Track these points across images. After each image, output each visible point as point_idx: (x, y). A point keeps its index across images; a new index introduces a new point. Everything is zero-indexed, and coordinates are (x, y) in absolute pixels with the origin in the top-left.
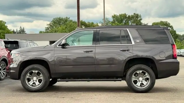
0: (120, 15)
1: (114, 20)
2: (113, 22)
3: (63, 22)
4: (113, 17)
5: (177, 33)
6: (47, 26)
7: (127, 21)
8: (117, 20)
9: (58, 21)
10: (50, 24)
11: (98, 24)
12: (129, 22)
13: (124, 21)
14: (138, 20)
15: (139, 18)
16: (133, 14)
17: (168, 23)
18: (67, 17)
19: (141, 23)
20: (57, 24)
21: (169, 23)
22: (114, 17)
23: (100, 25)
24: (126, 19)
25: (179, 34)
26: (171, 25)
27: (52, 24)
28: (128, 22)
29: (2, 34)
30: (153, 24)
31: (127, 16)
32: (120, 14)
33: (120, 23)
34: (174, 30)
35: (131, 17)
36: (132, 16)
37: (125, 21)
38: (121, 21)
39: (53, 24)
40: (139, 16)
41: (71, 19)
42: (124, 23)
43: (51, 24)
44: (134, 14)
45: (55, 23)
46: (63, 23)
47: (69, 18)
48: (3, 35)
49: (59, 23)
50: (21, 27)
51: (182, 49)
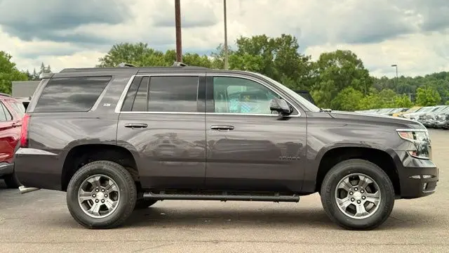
0: (253, 38)
1: (241, 50)
2: (240, 53)
3: (133, 54)
4: (239, 42)
5: (371, 74)
6: (99, 63)
7: (268, 51)
8: (248, 50)
9: (122, 51)
10: (105, 59)
11: (206, 57)
12: (273, 52)
13: (262, 51)
14: (291, 48)
15: (293, 45)
16: (280, 37)
17: (352, 54)
18: (141, 44)
19: (297, 54)
20: (121, 57)
21: (354, 54)
22: (241, 42)
23: (212, 59)
24: (266, 47)
25: (375, 76)
26: (358, 59)
27: (111, 58)
28: (270, 52)
29: (4, 81)
30: (321, 56)
31: (268, 41)
32: (255, 36)
33: (254, 56)
34: (365, 69)
35: (277, 43)
36: (278, 40)
37: (265, 51)
38: (257, 51)
39: (113, 59)
40: (292, 40)
41: (149, 47)
42: (262, 55)
43: (108, 58)
44: (283, 35)
45: (115, 54)
46: (133, 56)
47: (146, 45)
48: (6, 84)
49: (124, 55)
50: (43, 66)
51: (382, 108)
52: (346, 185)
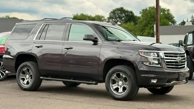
52: (115, 77)
